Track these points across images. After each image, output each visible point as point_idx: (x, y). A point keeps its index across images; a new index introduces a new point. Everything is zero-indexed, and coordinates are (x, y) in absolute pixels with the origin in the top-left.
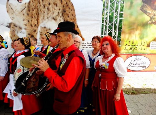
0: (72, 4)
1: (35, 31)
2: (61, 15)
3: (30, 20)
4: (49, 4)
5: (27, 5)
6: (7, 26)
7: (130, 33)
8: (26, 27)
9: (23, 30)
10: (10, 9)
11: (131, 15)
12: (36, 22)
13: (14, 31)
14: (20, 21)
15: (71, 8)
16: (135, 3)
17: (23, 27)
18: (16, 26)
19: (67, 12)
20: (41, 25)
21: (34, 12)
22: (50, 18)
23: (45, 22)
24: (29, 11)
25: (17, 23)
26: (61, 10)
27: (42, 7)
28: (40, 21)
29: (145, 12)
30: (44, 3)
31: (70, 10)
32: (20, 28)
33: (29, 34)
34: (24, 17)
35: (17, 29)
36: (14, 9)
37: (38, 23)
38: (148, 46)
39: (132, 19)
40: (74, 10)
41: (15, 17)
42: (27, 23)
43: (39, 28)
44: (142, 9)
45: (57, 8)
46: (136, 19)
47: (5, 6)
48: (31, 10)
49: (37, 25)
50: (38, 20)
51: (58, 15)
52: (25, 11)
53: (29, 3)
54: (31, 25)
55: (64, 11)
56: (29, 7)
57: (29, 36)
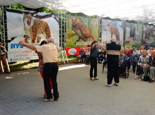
0: (49, 27)
1: (35, 39)
2: (45, 31)
3: (33, 34)
4: (40, 26)
5: (32, 27)
6: (24, 37)
7: (69, 39)
8: (31, 37)
9: (30, 38)
10: (25, 29)
11: (69, 31)
12: (35, 35)
13: (26, 39)
14: (29, 34)
15: (48, 28)
16: (69, 26)
17: (30, 37)
18: (27, 37)
19: (47, 30)
20: (37, 36)
21: (35, 30)
22: (41, 33)
23: (39, 34)
24: (33, 29)
25: (28, 35)
26: (45, 29)
27: (38, 28)
28: (37, 34)
29: (73, 30)
30: (39, 26)
31: (48, 29)
32: (29, 37)
33: (32, 40)
34: (31, 32)
35: (28, 38)
36: (27, 29)
37: (36, 35)
38: (75, 44)
39: (69, 33)
40: (49, 29)
41: (27, 32)
42: (32, 35)
43: (37, 37)
44: (72, 29)
45: (43, 28)
46: (70, 33)
47: (23, 28)
48: (34, 29)
49: (36, 36)
50: (36, 33)
51: (44, 31)
52: (31, 30)
53: (33, 26)
54: (33, 36)
55: (46, 30)
56: (33, 28)
57: (32, 41)
